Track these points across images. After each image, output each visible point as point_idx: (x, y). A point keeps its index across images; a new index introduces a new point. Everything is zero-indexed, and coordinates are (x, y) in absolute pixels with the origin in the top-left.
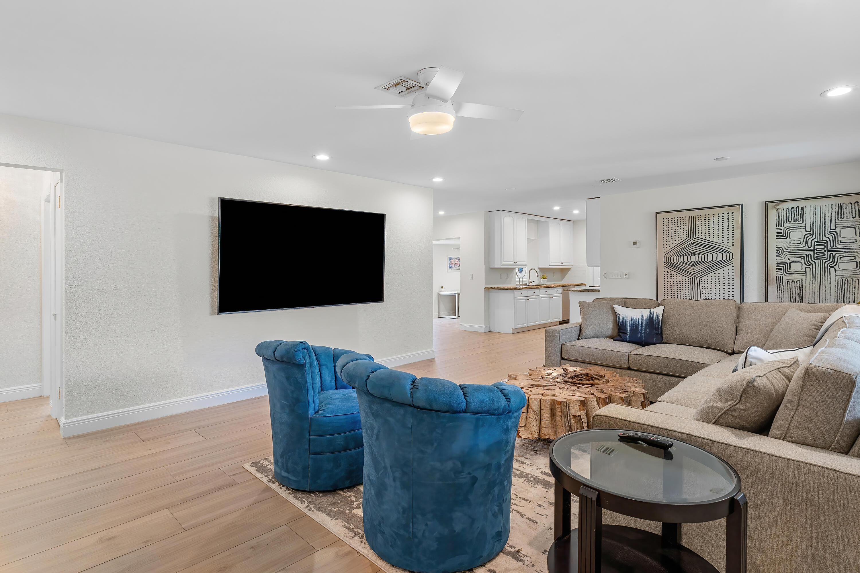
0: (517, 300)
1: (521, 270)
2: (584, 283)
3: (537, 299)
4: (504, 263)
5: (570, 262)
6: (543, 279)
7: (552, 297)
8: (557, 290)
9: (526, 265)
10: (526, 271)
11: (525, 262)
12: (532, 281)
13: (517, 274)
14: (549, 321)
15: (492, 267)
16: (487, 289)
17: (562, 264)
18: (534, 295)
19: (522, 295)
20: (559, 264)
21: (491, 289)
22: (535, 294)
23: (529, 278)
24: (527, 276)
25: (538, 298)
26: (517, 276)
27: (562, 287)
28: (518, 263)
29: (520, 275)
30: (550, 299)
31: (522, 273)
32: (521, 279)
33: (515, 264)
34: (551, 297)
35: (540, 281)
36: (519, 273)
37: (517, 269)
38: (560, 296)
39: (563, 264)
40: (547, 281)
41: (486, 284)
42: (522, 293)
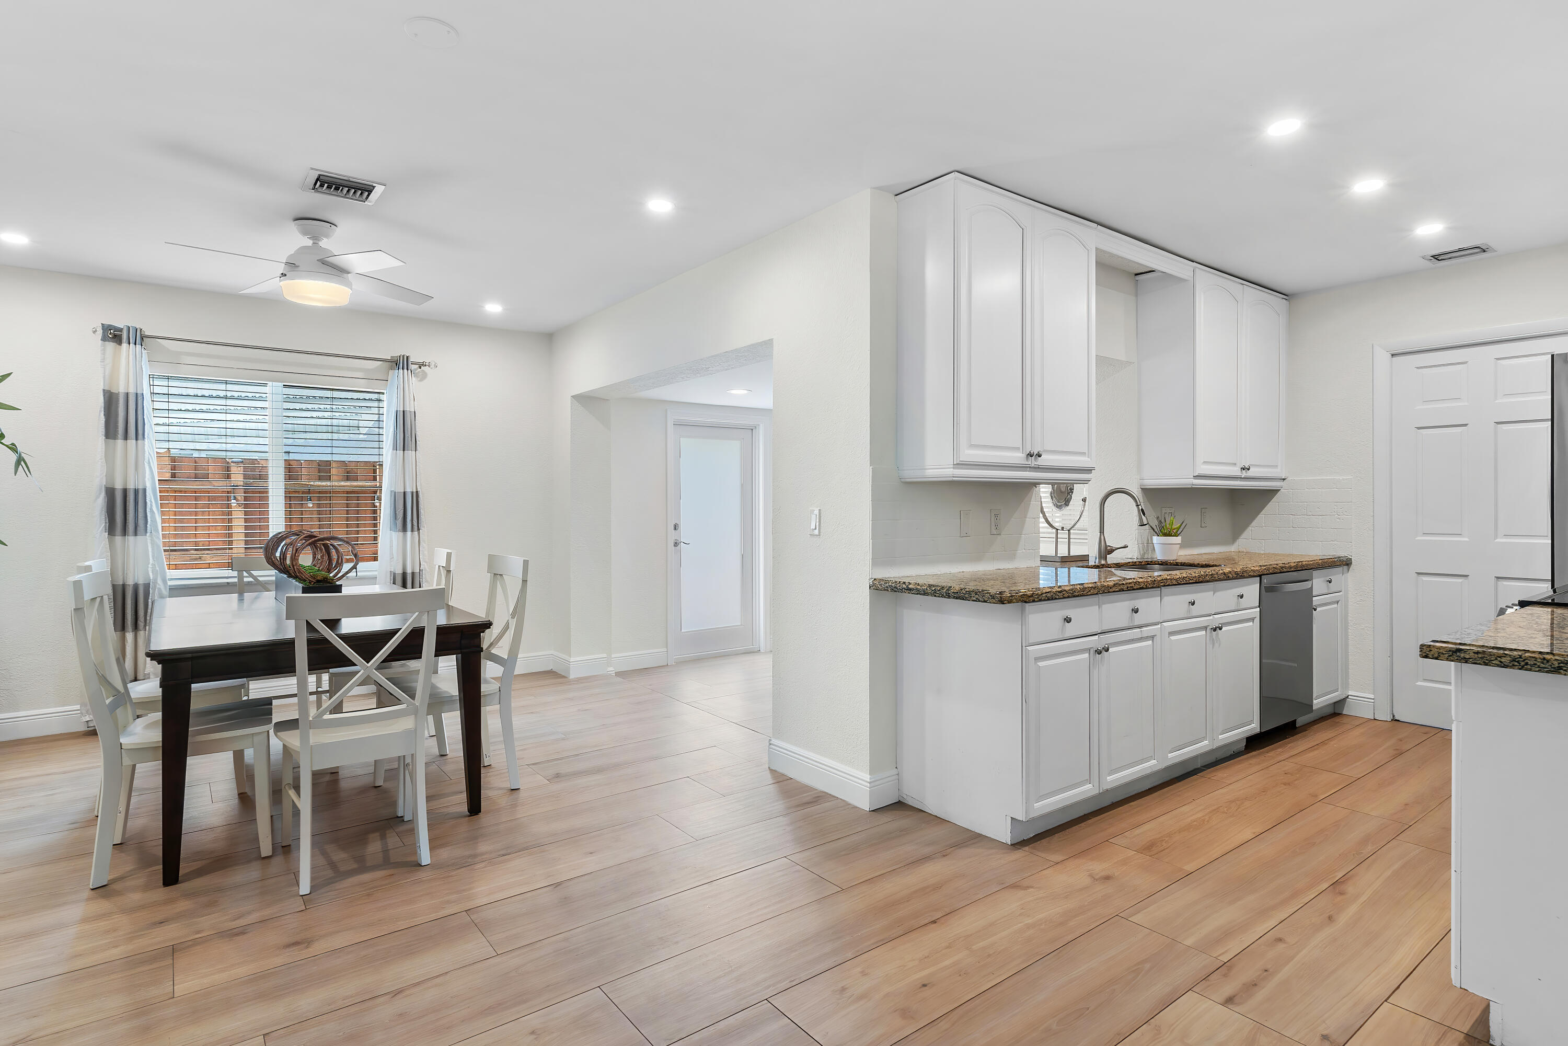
0: (1038, 659)
1: (1063, 495)
2: (1342, 553)
3: (1150, 642)
4: (970, 455)
5: (1276, 466)
6: (1165, 535)
7: (1220, 629)
8: (1239, 591)
9: (1089, 471)
10: (1084, 500)
11: (1083, 454)
12: (1115, 545)
13: (1043, 512)
14: (1206, 742)
15: (912, 474)
16: (881, 588)
17: (1244, 474)
18: (1137, 623)
19: (1071, 629)
20: (1235, 471)
21: (902, 590)
22: (1138, 619)
23: (1102, 531)
24: (1090, 520)
25: (1152, 638)
26: (1042, 520)
27: (1260, 576)
28: (1046, 460)
29: (1058, 517)
30: (1211, 636)
31: (1066, 510)
32: (1063, 535)
33: (1032, 462)
34: (1215, 630)
35: (1149, 545)
36: (1055, 509)
37: (1045, 491)
38: (1253, 620)
39: (1250, 474)
40: (1183, 546)
41: (877, 561)
42: (1068, 620)
